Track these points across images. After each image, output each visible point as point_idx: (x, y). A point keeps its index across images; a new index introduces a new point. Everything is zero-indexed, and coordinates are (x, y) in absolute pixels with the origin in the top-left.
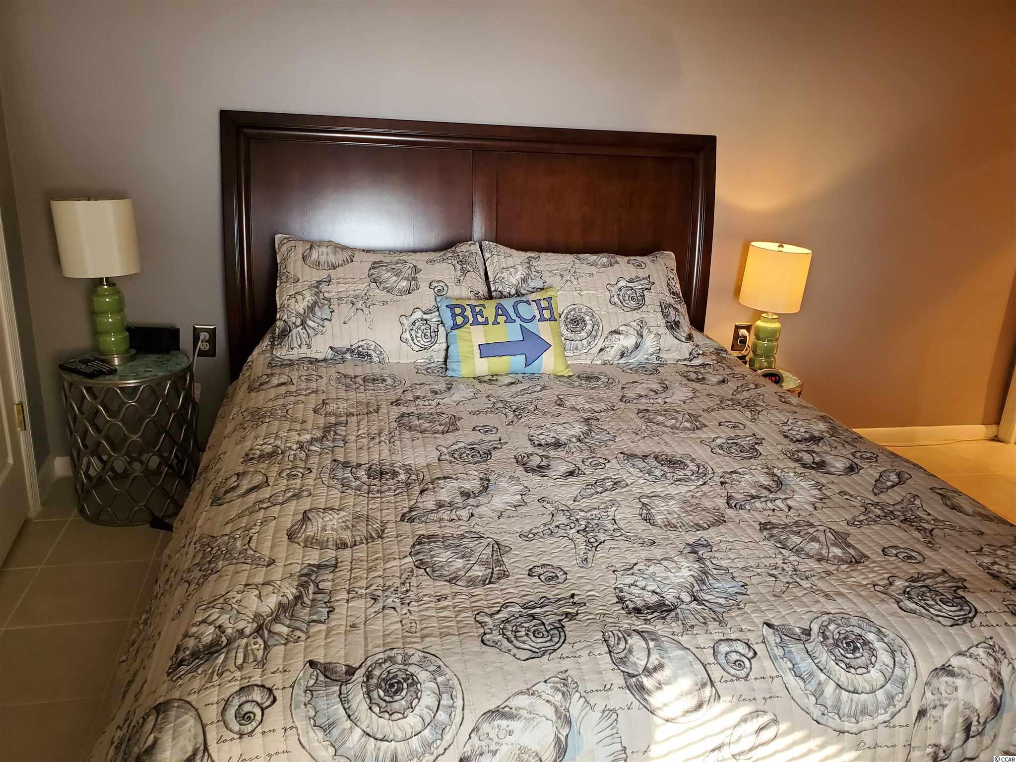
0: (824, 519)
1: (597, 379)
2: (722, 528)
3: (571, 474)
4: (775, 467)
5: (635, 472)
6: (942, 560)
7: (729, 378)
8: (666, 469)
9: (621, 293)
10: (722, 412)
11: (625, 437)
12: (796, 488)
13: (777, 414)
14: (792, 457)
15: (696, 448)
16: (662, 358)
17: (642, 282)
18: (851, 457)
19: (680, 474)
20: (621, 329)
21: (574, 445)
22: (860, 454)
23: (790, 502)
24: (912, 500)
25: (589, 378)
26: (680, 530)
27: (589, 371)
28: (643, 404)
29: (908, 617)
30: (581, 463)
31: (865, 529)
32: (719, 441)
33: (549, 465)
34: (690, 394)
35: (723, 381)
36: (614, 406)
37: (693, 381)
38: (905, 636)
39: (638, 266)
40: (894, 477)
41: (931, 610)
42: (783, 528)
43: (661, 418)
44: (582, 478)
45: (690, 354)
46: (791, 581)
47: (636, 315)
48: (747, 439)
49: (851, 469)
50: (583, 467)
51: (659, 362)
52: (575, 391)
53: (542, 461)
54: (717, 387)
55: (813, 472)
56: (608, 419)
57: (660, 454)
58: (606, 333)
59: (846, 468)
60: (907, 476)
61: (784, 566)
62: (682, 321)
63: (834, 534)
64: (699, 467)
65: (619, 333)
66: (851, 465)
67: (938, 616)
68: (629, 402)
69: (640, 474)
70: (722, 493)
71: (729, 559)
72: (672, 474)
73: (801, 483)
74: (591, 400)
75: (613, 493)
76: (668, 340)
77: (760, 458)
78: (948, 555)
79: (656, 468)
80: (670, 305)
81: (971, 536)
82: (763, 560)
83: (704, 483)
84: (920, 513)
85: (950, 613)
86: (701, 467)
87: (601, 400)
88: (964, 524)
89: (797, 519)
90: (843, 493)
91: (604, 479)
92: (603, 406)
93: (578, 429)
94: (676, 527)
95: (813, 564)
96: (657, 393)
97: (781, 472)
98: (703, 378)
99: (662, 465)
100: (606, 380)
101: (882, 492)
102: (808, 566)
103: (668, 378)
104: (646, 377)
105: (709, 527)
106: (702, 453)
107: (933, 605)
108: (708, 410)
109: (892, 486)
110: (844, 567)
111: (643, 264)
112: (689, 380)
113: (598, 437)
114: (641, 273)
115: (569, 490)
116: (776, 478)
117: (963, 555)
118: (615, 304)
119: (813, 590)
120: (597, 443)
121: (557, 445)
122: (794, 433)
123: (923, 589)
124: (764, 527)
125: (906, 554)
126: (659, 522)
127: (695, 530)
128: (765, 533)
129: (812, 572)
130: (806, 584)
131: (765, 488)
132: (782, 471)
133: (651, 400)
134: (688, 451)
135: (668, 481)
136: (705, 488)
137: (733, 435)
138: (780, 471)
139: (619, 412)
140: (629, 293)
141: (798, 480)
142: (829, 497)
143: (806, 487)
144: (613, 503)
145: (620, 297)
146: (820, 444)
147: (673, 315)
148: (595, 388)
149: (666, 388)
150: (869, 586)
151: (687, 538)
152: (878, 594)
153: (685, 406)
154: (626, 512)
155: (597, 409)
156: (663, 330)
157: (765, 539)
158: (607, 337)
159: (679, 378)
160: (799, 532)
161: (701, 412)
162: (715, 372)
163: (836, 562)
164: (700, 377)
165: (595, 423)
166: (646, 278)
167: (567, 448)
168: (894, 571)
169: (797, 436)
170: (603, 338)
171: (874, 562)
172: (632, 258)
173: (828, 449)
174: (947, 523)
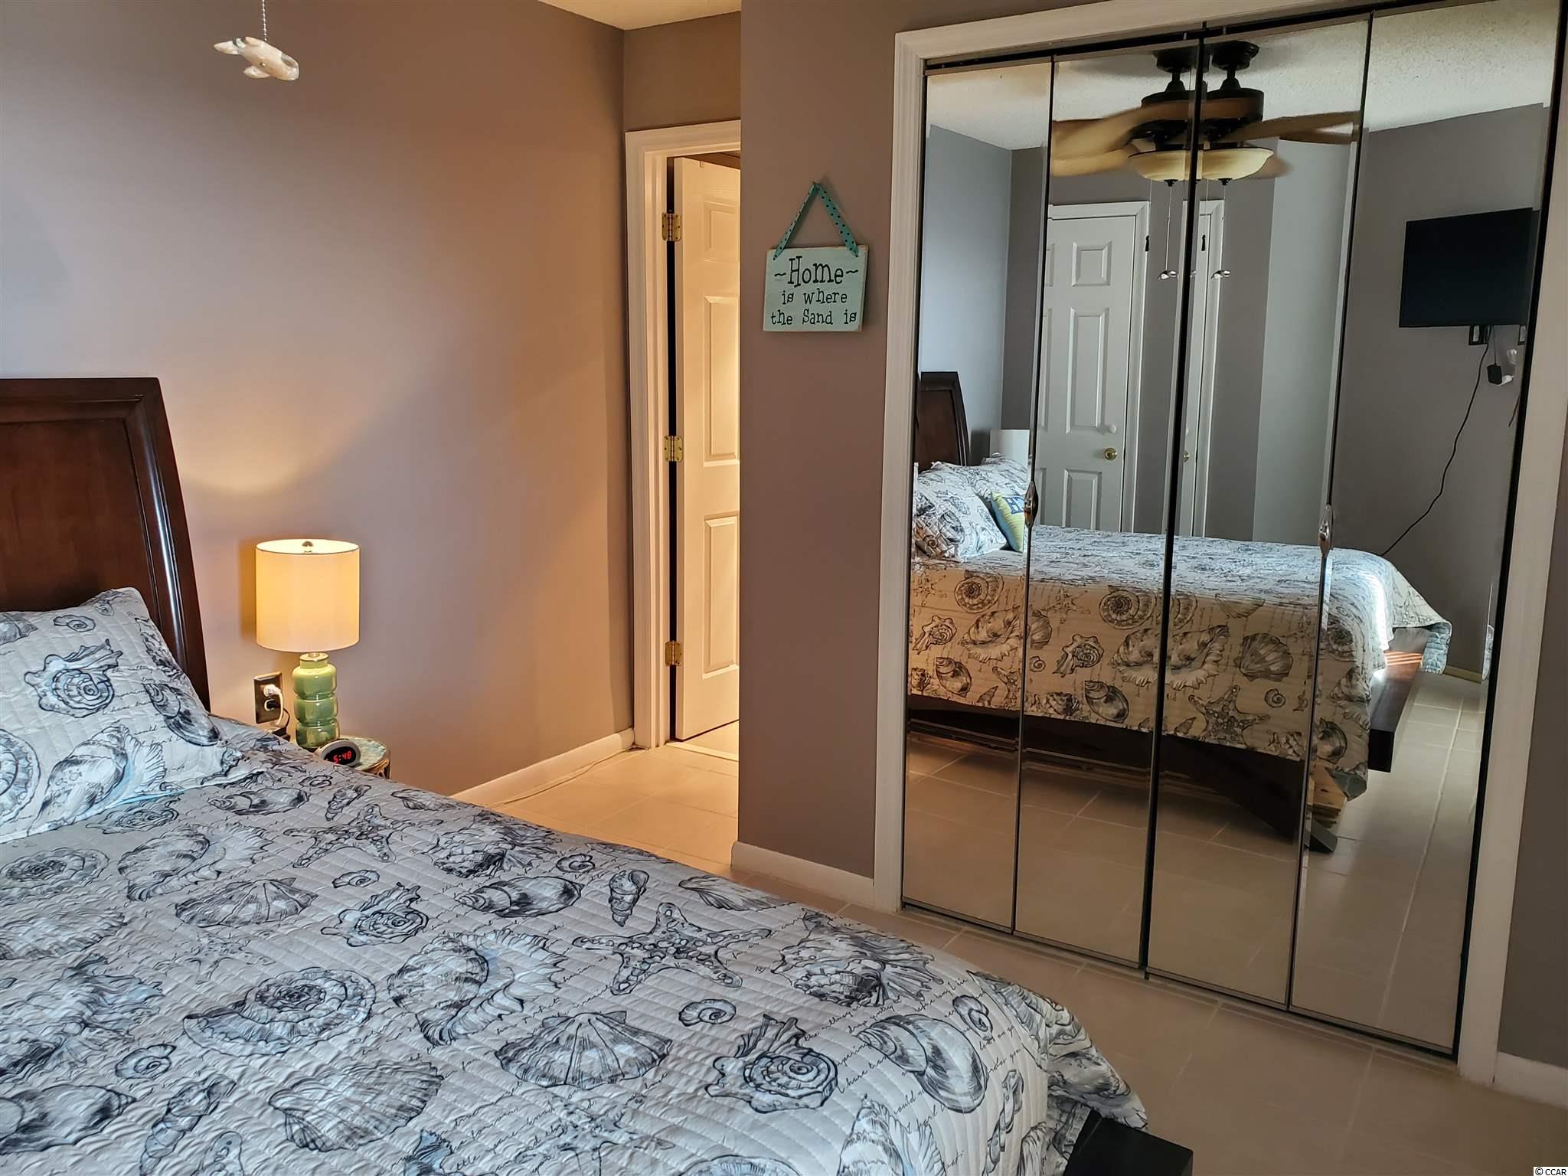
0: (576, 998)
1: (57, 866)
2: (445, 1095)
3: (105, 1113)
4: (461, 934)
5: (235, 1047)
6: (755, 999)
7: (307, 790)
8: (291, 1015)
9: (60, 685)
10: (326, 858)
11: (177, 978)
12: (510, 960)
13: (417, 834)
14: (477, 905)
15: (319, 947)
16: (170, 784)
17: (97, 656)
18: (559, 873)
19: (320, 1014)
20: (79, 752)
21: (79, 1041)
22: (568, 863)
23: (517, 991)
24: (668, 913)
25: (37, 871)
26: (379, 1135)
27: (29, 854)
28: (178, 889)
29: (771, 1119)
30: (114, 1078)
31: (639, 993)
32: (350, 918)
33: (44, 1116)
34: (256, 842)
35: (300, 799)
36: (122, 916)
37: (248, 813)
38: (783, 1155)
39: (79, 626)
40: (628, 886)
41: (789, 1092)
42: (532, 1045)
43: (226, 909)
44: (133, 1114)
45: (222, 763)
46: (598, 1142)
47: (104, 719)
48: (393, 897)
49: (569, 893)
50: (123, 1086)
51: (168, 792)
52: (18, 911)
53: (23, 1112)
54: (293, 813)
55: (520, 919)
56: (123, 951)
57: (264, 987)
58: (48, 770)
59: (561, 895)
60: (643, 876)
61: (573, 1118)
62: (192, 709)
63: (605, 1020)
64: (344, 985)
65: (77, 763)
66: (565, 887)
67: (800, 1097)
68: (148, 896)
69: (249, 1049)
70: (409, 1020)
71: (488, 1151)
72: (306, 1021)
73: (514, 948)
74: (65, 918)
75: (216, 1115)
76: (177, 749)
77: (429, 926)
78: (757, 987)
79: (272, 1021)
80: (163, 686)
81: (761, 942)
82: (537, 1124)
83: (369, 1016)
84: (689, 932)
85: (811, 1084)
86: (348, 983)
87: (87, 911)
88: (746, 928)
89: (540, 1017)
90: (579, 940)
91: (181, 1094)
92: (98, 924)
93: (70, 999)
94: (367, 1132)
95: (608, 1092)
96: (194, 859)
97: (475, 940)
98: (263, 802)
99: (280, 1009)
100: (77, 863)
101: (627, 917)
102: (605, 1101)
103: (200, 820)
104: (157, 832)
105: (424, 1102)
106: (332, 954)
107: (788, 1083)
108: (302, 862)
109: (635, 901)
110: (650, 1075)
111: (88, 622)
112: (240, 813)
113: (123, 999)
114: (90, 639)
115: (120, 1154)
116: (472, 954)
117: (771, 978)
118: (52, 709)
119: (639, 1143)
120: (127, 1015)
121: (39, 1055)
122: (459, 859)
123: (764, 1061)
124: (506, 1055)
125: (710, 1012)
126: (332, 1136)
127: (403, 1122)
128: (513, 1071)
129: (616, 1110)
130: (620, 1137)
131: (466, 980)
132: (476, 937)
133: (190, 876)
134: (310, 960)
135: (308, 1040)
136: (375, 1024)
137: (367, 898)
138: (471, 938)
139: (138, 925)
140: (76, 681)
141: (505, 943)
142: (562, 958)
143: (523, 951)
144: (226, 1138)
145: (60, 692)
146: (505, 866)
147: (174, 705)
148: (61, 888)
149: (206, 842)
150: (699, 1093)
151: (399, 1145)
152: (719, 1100)
153: (256, 868)
154: (261, 1148)
155: (89, 936)
156: (163, 735)
157: (522, 1080)
158: (52, 777)
159: (221, 814)
160: (557, 1042)
161: (291, 872)
162: (277, 785)
163: (635, 1072)
164: (256, 801)
165: (99, 970)
166: (102, 647)
167: (66, 1055)
168: (713, 1048)
169: (465, 864)
170: (44, 779)
171: (681, 1046)
172: (60, 613)
173: (519, 870)
174: (726, 933)
